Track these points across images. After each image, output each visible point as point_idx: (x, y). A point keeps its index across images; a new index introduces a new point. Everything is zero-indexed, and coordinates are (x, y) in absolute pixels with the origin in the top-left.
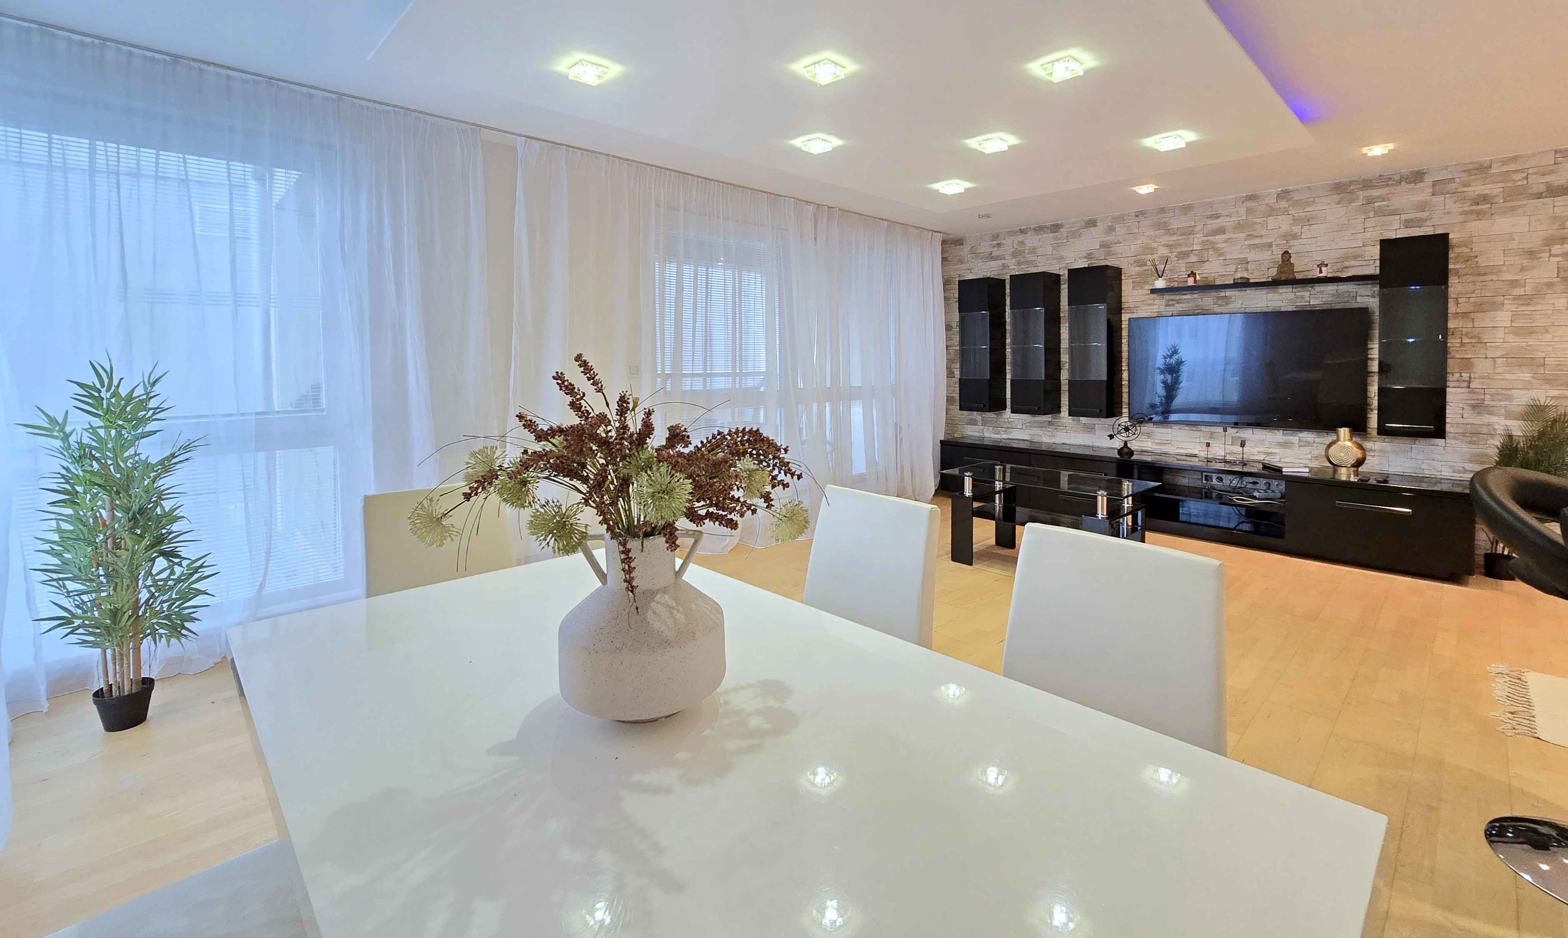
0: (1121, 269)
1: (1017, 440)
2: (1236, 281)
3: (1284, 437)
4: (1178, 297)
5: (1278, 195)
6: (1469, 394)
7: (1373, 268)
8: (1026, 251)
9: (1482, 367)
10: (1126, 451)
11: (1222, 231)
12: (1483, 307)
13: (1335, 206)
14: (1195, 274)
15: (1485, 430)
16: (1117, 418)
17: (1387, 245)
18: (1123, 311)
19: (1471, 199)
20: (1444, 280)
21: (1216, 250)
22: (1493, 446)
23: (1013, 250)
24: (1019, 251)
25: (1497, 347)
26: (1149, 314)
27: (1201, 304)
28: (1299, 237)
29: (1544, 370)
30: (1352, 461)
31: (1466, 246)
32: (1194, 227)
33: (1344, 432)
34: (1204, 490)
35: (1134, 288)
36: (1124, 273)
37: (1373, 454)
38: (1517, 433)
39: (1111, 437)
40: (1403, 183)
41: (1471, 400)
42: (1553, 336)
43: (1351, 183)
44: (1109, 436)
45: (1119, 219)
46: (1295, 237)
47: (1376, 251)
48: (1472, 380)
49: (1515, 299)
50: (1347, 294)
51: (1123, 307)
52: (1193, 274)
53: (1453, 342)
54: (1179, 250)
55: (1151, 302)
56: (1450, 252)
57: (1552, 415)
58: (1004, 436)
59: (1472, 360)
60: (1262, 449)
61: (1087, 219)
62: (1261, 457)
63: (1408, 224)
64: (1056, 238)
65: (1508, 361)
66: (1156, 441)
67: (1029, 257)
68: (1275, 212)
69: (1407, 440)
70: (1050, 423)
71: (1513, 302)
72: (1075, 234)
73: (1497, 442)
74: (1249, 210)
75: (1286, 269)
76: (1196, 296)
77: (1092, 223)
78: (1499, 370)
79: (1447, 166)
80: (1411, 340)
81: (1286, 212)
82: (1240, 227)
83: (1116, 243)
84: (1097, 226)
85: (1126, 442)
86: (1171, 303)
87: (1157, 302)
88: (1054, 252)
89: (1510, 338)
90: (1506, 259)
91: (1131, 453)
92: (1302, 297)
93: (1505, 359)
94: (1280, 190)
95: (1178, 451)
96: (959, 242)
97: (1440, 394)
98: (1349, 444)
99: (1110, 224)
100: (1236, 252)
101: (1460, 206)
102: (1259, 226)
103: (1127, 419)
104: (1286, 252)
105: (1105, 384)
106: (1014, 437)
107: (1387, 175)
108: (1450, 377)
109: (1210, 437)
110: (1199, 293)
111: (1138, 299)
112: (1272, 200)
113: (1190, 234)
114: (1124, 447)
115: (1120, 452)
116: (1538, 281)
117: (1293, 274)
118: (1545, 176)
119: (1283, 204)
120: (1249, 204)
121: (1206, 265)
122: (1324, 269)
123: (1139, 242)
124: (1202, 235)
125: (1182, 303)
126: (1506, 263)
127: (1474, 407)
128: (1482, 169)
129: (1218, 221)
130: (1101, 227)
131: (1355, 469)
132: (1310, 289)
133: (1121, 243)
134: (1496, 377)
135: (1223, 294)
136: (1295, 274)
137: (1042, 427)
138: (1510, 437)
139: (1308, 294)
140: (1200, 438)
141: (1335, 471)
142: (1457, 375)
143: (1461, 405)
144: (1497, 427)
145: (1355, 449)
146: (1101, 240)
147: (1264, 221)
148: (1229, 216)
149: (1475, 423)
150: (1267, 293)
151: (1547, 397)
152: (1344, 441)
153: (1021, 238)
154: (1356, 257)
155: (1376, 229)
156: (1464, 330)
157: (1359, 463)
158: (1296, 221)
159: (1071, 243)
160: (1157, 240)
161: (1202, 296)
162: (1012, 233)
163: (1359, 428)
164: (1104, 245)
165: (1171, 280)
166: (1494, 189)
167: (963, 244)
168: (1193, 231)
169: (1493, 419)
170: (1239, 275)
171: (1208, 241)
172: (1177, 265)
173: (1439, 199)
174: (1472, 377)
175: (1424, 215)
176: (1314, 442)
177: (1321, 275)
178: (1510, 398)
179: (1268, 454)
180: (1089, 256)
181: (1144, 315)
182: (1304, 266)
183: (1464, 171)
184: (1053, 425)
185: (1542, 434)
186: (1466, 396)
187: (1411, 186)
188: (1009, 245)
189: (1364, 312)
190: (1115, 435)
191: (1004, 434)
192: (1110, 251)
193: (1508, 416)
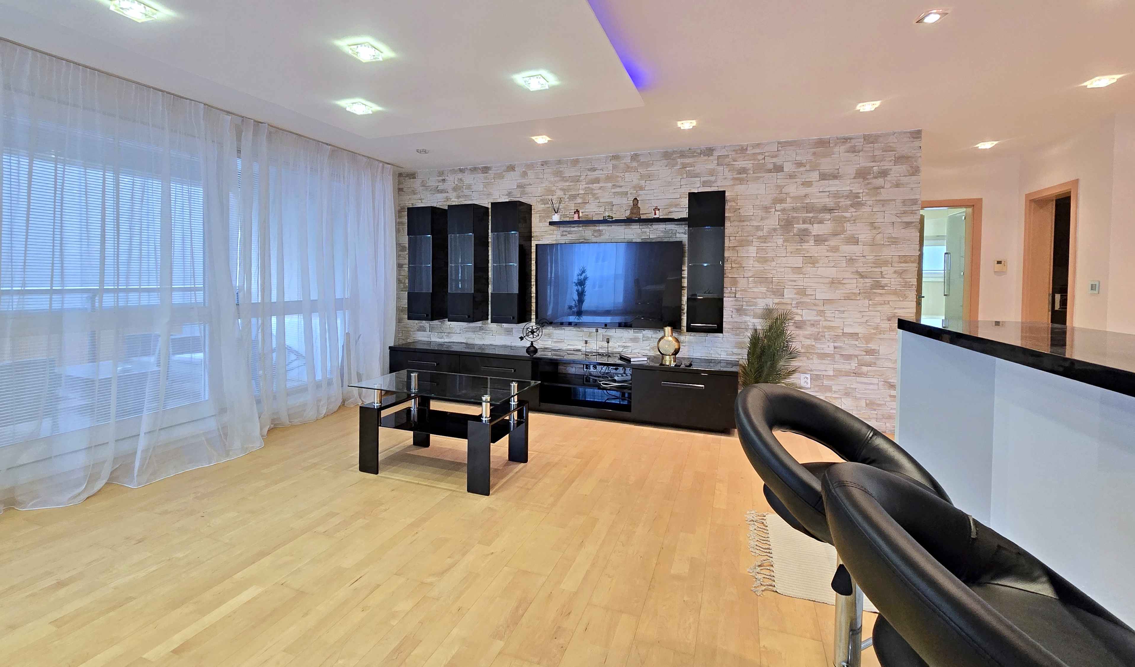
0: (531, 205)
1: (457, 343)
2: (605, 218)
3: (634, 334)
4: (568, 229)
5: (632, 157)
6: (735, 302)
7: (685, 214)
8: (464, 187)
9: (742, 283)
10: (532, 350)
11: (597, 181)
12: (744, 243)
13: (665, 168)
14: (579, 212)
15: (743, 327)
16: (527, 323)
17: (692, 196)
18: (532, 239)
19: (737, 170)
20: (723, 224)
21: (594, 195)
22: (747, 336)
23: (454, 185)
24: (459, 186)
25: (750, 270)
26: (550, 241)
27: (584, 235)
28: (644, 189)
29: (772, 285)
30: (672, 351)
31: (734, 201)
32: (580, 176)
33: (668, 329)
34: (585, 376)
35: (540, 221)
36: (534, 209)
37: (684, 345)
38: (759, 327)
39: (522, 338)
40: (702, 156)
41: (737, 306)
42: (776, 264)
43: (674, 152)
44: (520, 338)
45: (531, 166)
46: (641, 188)
47: (685, 202)
48: (737, 292)
49: (758, 238)
50: (671, 231)
51: (533, 235)
52: (577, 211)
53: (727, 266)
54: (570, 193)
55: (552, 232)
56: (726, 205)
57: (775, 315)
58: (447, 340)
59: (738, 279)
60: (620, 344)
61: (508, 164)
62: (620, 350)
63: (704, 184)
64: (486, 178)
65: (755, 280)
66: (555, 340)
67: (466, 192)
68: (630, 169)
69: (703, 334)
70: (481, 329)
71: (757, 240)
72: (501, 176)
73: (749, 334)
74: (614, 167)
75: (635, 211)
76: (581, 229)
77: (511, 168)
78: (751, 286)
79: (725, 146)
80: (705, 265)
81: (636, 170)
82: (608, 178)
83: (528, 185)
84: (515, 171)
85: (532, 342)
86: (565, 233)
87: (555, 232)
88: (485, 189)
89: (757, 264)
90: (754, 211)
91: (536, 351)
92: (645, 232)
93: (753, 278)
94: (633, 153)
95: (569, 347)
96: (412, 176)
97: (721, 301)
98: (670, 339)
99: (524, 170)
100: (606, 197)
101: (732, 174)
102: (620, 179)
103: (534, 324)
104: (636, 199)
105: (516, 297)
106: (454, 341)
107: (694, 149)
108: (725, 290)
109: (589, 336)
110: (583, 226)
111: (543, 229)
112: (628, 160)
113: (577, 182)
114: (530, 346)
115: (528, 350)
116: (769, 227)
117: (639, 215)
118: (773, 159)
119: (635, 164)
120: (614, 162)
121: (587, 206)
122: (657, 212)
123: (544, 185)
124: (585, 183)
125: (571, 234)
126: (754, 214)
127: (738, 310)
128: (743, 150)
129: (595, 173)
130: (519, 170)
131: (674, 356)
132: (649, 226)
133: (531, 185)
134: (749, 290)
135: (597, 228)
136: (641, 215)
137: (475, 331)
138: (756, 330)
139: (648, 230)
140: (582, 337)
141: (663, 358)
142: (729, 289)
143: (731, 309)
144: (749, 324)
145: (674, 342)
146: (518, 181)
147: (623, 175)
148: (602, 170)
149: (738, 321)
150: (625, 229)
151: (773, 303)
152: (668, 336)
153: (460, 176)
154: (676, 206)
155: (687, 186)
156: (733, 258)
157: (676, 352)
158: (642, 177)
159: (497, 183)
160: (556, 185)
161: (585, 229)
162: (453, 172)
163: (676, 326)
164: (520, 186)
165: (565, 216)
166: (748, 164)
167: (415, 178)
168: (579, 179)
169: (747, 318)
170: (607, 214)
171: (588, 187)
172: (569, 204)
173: (721, 168)
174: (737, 290)
175: (713, 178)
176: (652, 337)
177: (656, 216)
178: (755, 304)
179: (625, 347)
180: (509, 194)
181: (546, 242)
182: (646, 211)
183: (734, 150)
184: (483, 329)
185: (771, 327)
186: (734, 303)
187: (706, 158)
188: (452, 180)
189: (679, 244)
190: (524, 337)
191: (447, 338)
192: (524, 191)
193: (755, 316)
